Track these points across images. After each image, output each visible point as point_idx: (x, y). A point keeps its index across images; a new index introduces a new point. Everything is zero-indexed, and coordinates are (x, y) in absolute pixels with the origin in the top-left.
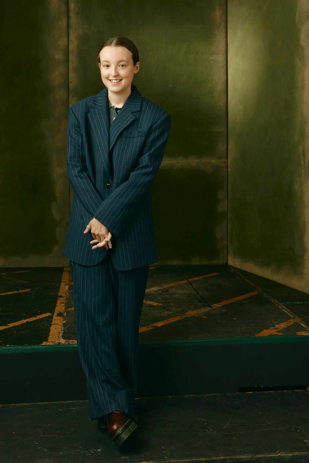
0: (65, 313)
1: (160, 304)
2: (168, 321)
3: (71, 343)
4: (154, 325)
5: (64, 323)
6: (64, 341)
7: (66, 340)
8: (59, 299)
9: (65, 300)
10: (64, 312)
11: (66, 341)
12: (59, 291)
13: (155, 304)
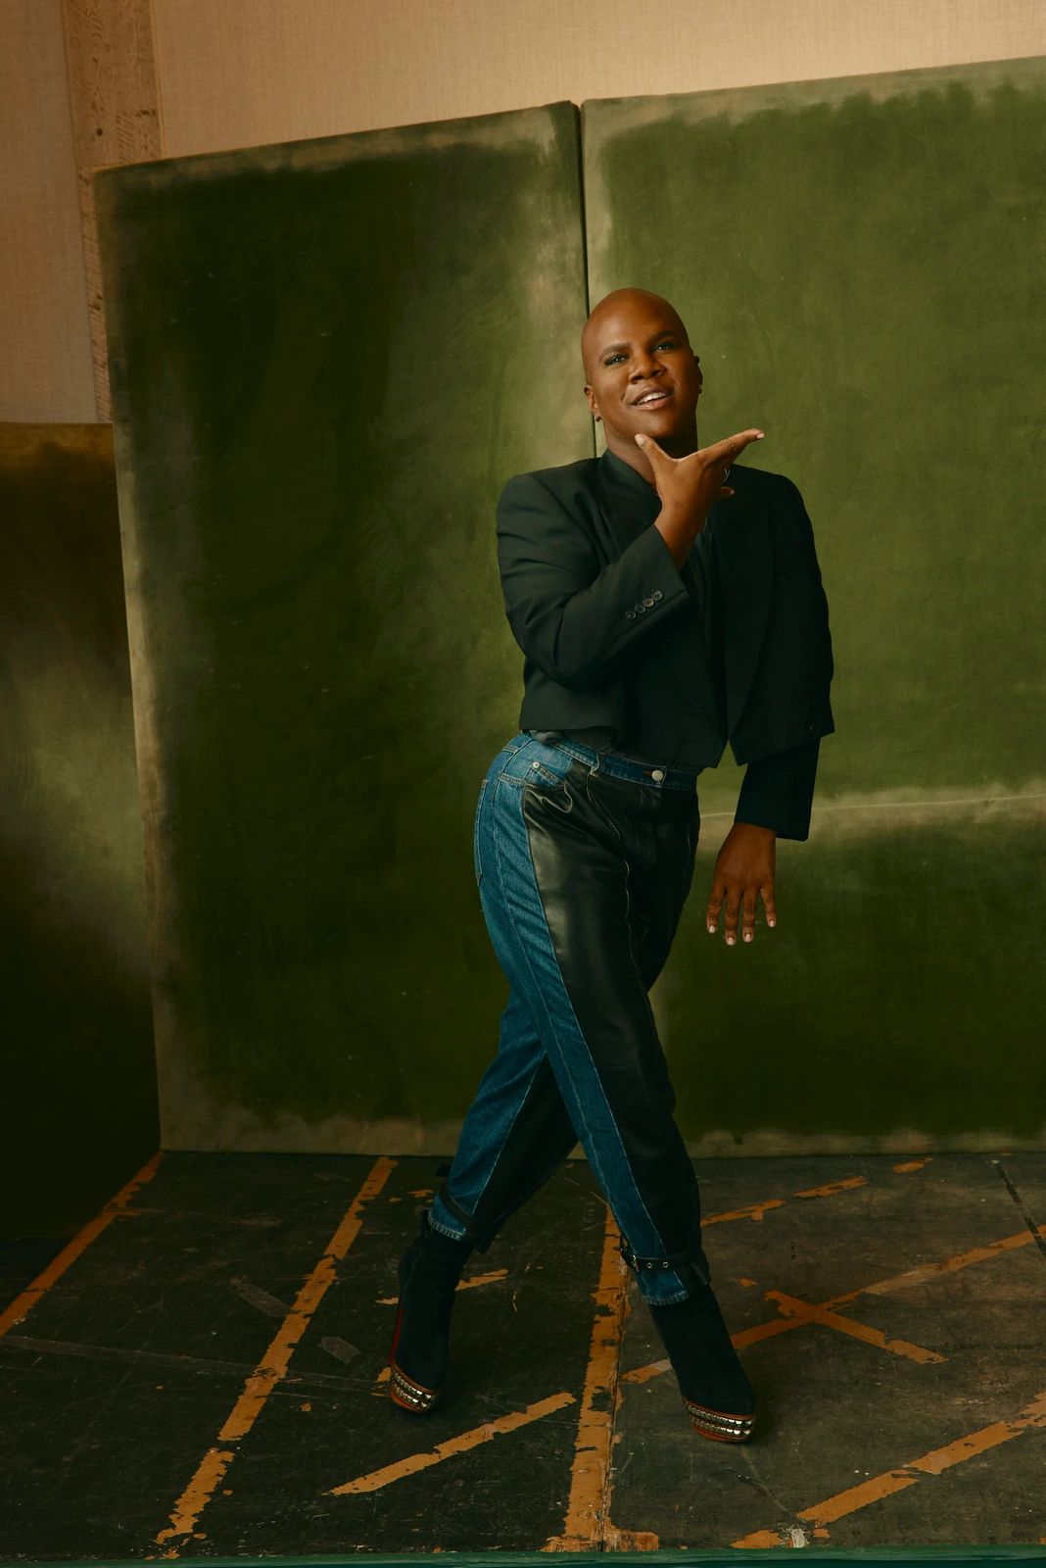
0: (619, 1394)
1: (938, 1358)
2: (966, 1445)
3: (639, 1546)
4: (919, 1464)
5: (615, 1444)
6: (616, 1536)
7: (625, 1533)
8: (598, 1322)
9: (618, 1327)
10: (615, 1391)
11: (623, 1537)
12: (597, 1281)
13: (921, 1356)
